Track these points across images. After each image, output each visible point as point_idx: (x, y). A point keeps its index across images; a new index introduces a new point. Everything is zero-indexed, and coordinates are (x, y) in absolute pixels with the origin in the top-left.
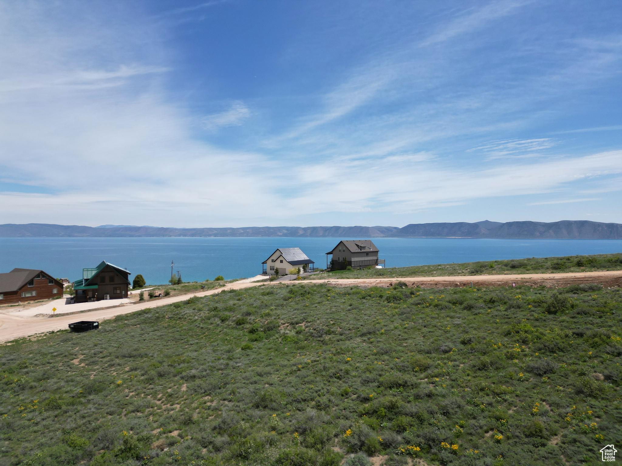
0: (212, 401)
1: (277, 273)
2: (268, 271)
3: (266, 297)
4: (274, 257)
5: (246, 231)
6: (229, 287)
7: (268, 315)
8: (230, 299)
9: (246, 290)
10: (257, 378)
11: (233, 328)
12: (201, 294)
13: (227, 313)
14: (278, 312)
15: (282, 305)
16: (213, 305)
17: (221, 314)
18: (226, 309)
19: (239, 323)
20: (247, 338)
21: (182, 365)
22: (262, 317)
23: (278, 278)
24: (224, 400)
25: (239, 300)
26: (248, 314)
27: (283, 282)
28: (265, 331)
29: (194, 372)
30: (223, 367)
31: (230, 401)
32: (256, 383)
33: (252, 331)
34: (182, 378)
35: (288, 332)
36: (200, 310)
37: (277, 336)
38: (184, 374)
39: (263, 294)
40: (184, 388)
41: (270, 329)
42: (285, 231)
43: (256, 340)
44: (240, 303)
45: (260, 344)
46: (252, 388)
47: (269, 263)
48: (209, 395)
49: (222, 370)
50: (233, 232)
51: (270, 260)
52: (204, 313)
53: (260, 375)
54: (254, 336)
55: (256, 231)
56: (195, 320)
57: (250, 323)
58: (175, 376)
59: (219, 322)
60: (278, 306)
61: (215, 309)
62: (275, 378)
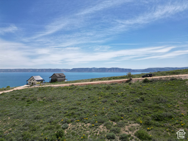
0: (20, 120)
1: (33, 84)
2: (29, 83)
3: (31, 91)
4: (31, 79)
5: (16, 70)
6: (15, 89)
7: (33, 96)
8: (17, 92)
9: (23, 89)
10: (33, 113)
11: (21, 101)
12: (5, 92)
13: (18, 97)
14: (36, 95)
15: (37, 93)
16: (11, 95)
17: (16, 97)
18: (17, 95)
19: (23, 99)
20: (27, 103)
21: (6, 112)
22: (31, 97)
23: (33, 86)
24: (24, 119)
25: (21, 93)
26: (26, 96)
27: (35, 87)
28: (32, 101)
29: (11, 114)
30: (21, 111)
31: (26, 119)
32: (33, 114)
33: (28, 101)
34: (8, 116)
35: (40, 100)
36: (7, 96)
37: (37, 102)
38: (8, 114)
39: (29, 90)
40: (9, 118)
41: (34, 100)
42: (31, 70)
43: (30, 103)
44: (22, 93)
45: (32, 104)
46: (33, 115)
47: (29, 81)
48: (19, 119)
49: (21, 112)
50: (11, 71)
51: (29, 80)
52: (9, 97)
53: (34, 112)
54: (29, 102)
55: (20, 70)
56: (6, 100)
57: (27, 99)
58: (5, 115)
59: (16, 99)
60: (36, 93)
61: (13, 96)
62: (39, 112)
